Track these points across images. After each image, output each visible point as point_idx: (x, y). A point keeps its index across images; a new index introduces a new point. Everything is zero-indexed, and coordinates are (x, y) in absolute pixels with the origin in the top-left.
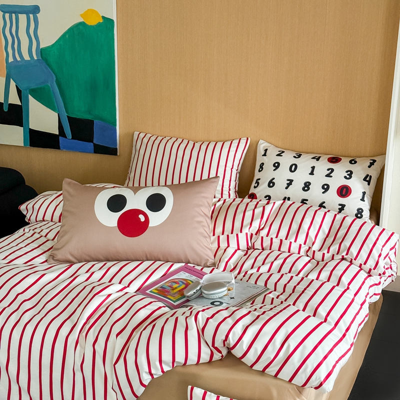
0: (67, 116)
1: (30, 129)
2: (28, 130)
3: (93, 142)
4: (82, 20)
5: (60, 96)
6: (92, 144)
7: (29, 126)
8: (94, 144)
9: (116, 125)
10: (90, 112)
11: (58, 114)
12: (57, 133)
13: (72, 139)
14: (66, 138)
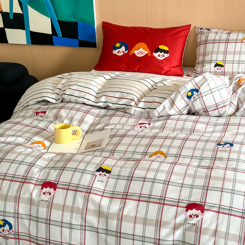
0: (57, 20)
1: (30, 31)
2: (29, 32)
3: (78, 39)
5: (51, 5)
6: (77, 40)
7: (29, 29)
8: (79, 40)
9: (94, 25)
10: (74, 16)
11: (51, 19)
12: (51, 33)
13: (62, 37)
14: (58, 36)
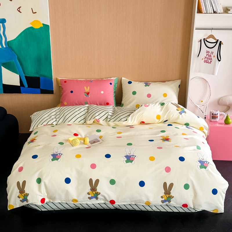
0: (25, 76)
4: (31, 26)
5: (20, 66)
6: (40, 89)
7: (2, 83)
9: (52, 79)
10: (37, 73)
11: (19, 75)
12: (20, 85)
13: (28, 87)
14: (24, 87)
